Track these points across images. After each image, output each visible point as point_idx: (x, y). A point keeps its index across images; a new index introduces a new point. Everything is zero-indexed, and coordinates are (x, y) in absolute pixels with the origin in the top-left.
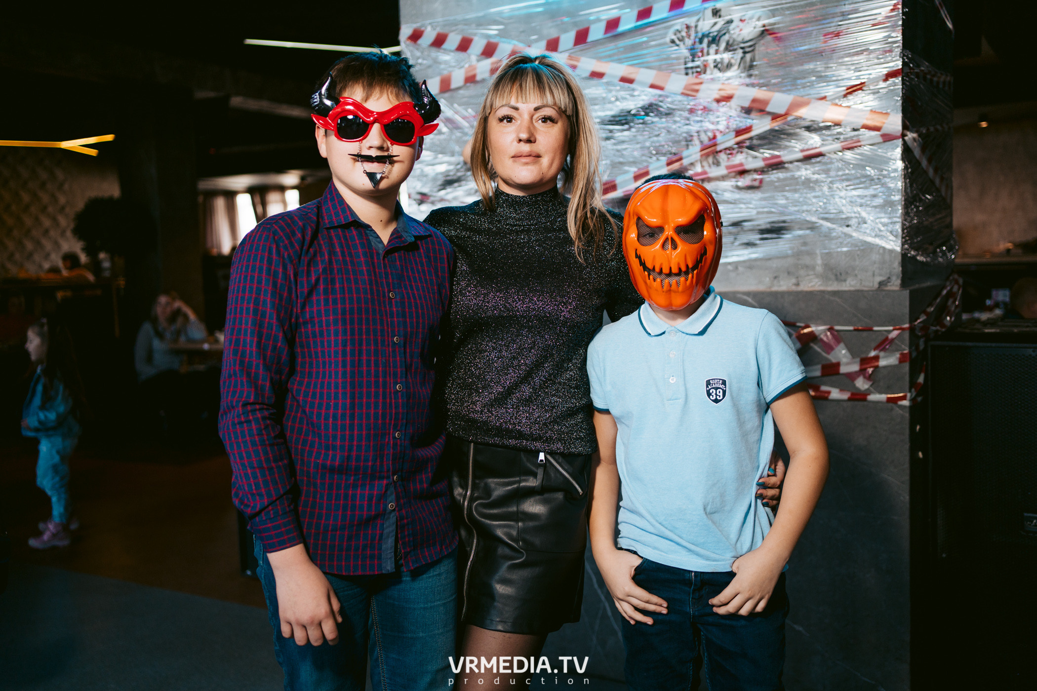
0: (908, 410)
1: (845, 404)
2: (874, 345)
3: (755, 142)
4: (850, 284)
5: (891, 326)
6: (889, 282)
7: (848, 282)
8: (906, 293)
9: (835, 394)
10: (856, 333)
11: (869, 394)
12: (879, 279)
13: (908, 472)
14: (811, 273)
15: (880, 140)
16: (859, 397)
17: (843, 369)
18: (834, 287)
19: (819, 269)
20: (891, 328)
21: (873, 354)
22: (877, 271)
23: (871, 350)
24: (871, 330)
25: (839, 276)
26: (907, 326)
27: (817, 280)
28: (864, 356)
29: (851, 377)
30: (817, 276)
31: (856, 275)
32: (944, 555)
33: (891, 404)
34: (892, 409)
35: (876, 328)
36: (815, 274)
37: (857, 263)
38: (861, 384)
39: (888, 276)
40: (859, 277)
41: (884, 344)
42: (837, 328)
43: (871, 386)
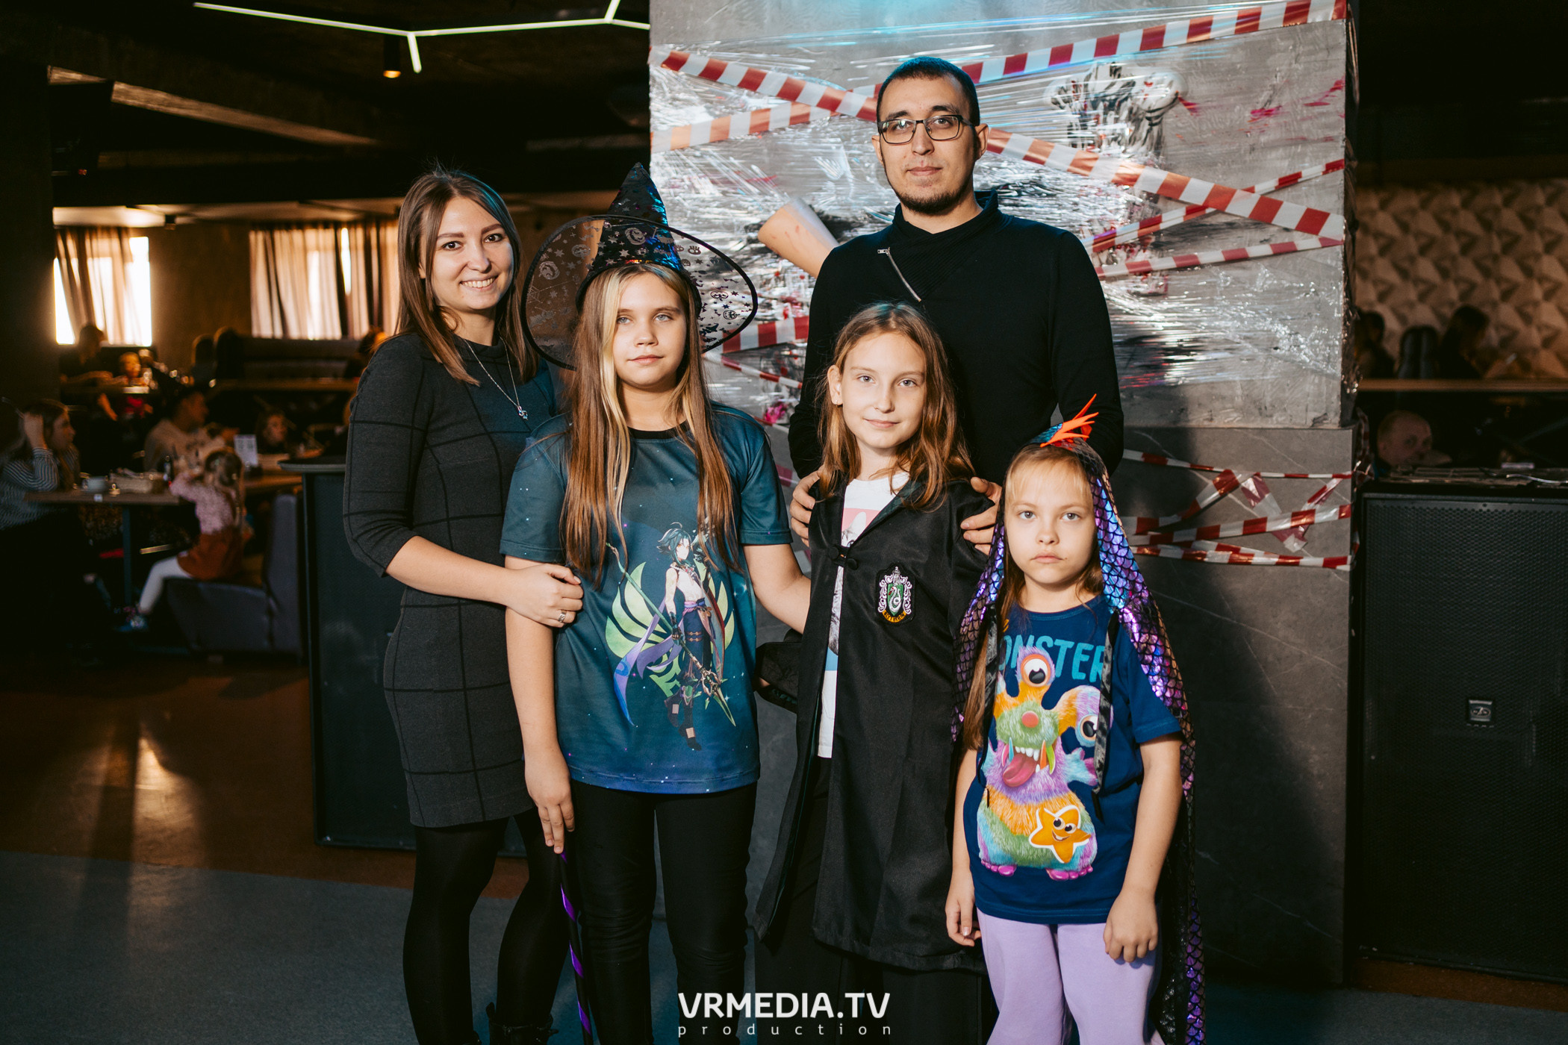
0: (1348, 576)
1: (1270, 570)
2: (1309, 496)
3: (1163, 239)
4: (1277, 420)
5: (1329, 473)
6: (1325, 419)
7: (1274, 418)
8: (1349, 433)
9: (1259, 558)
10: (1286, 479)
11: (1302, 558)
12: (1313, 415)
13: (1346, 652)
14: (1230, 405)
15: (1319, 245)
16: (1289, 561)
17: (1270, 527)
18: (1258, 423)
19: (1239, 401)
20: (1330, 476)
21: (1307, 507)
22: (1311, 406)
23: (1305, 503)
24: (1305, 477)
25: (1262, 411)
26: (1349, 473)
27: (1235, 415)
28: (1296, 510)
29: (1281, 535)
30: (1236, 409)
31: (1285, 410)
32: (1373, 757)
33: (1327, 569)
34: (1329, 576)
35: (1311, 476)
36: (1233, 408)
37: (1287, 395)
38: (1293, 545)
39: (1324, 412)
40: (1289, 412)
41: (1320, 495)
42: (1263, 474)
43: (1303, 547)
